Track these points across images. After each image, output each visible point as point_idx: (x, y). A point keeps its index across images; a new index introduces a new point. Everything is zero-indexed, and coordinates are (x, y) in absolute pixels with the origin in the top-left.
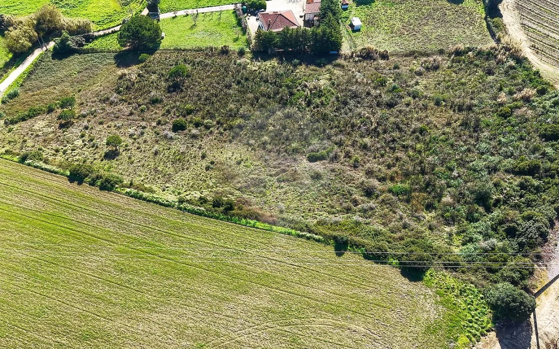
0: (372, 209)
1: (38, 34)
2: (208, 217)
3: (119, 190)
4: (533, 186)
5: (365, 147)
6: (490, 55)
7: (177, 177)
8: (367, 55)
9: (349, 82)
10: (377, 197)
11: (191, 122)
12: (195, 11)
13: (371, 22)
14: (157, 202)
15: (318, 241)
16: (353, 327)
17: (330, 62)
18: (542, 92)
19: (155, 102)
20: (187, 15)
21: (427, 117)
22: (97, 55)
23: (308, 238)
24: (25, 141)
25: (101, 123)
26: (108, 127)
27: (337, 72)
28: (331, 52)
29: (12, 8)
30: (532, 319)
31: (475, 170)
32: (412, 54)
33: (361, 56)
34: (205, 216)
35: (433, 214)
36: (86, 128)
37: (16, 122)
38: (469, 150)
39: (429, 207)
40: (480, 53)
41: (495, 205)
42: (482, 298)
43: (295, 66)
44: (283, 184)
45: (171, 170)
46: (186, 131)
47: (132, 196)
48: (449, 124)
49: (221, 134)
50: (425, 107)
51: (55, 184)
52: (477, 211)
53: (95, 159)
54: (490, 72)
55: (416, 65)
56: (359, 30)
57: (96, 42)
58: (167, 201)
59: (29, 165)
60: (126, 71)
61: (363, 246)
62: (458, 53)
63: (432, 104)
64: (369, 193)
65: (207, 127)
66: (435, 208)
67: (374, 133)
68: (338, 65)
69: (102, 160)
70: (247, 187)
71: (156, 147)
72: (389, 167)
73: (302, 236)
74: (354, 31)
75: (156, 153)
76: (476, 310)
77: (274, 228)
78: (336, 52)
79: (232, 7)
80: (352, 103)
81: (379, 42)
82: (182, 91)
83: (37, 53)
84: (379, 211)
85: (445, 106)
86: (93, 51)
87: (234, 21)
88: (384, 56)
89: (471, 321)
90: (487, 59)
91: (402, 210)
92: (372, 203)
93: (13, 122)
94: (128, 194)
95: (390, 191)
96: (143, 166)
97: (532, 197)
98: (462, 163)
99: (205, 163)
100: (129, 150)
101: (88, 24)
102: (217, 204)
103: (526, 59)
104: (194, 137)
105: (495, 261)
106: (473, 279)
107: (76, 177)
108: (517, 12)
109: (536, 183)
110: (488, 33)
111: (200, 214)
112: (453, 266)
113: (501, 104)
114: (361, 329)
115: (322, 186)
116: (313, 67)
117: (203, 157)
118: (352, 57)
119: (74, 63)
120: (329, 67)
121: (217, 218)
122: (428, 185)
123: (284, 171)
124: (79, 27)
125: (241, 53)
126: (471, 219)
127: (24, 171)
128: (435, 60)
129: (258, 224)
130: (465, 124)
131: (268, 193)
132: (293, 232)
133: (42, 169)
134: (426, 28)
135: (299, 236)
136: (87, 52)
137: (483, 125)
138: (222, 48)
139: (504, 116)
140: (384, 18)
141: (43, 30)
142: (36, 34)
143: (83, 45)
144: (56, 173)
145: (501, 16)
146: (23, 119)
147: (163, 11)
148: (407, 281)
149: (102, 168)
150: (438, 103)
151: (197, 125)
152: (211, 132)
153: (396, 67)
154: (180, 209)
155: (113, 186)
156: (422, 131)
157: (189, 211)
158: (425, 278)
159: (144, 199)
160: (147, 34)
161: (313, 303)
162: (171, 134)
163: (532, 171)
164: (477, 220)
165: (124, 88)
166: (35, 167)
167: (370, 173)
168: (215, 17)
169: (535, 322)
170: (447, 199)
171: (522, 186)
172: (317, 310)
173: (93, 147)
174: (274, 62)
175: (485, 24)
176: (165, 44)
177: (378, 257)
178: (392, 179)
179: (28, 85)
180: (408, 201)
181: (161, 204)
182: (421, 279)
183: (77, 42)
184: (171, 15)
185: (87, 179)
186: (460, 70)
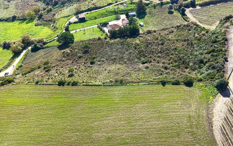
0: (169, 72)
1: (24, 45)
2: (115, 86)
3: (79, 84)
4: (215, 55)
5: (159, 57)
6: (188, 26)
7: (99, 77)
8: (149, 32)
9: (146, 40)
10: (169, 69)
11: (96, 61)
12: (83, 29)
13: (146, 23)
14: (95, 85)
15: (156, 84)
16: (177, 103)
17: (137, 36)
18: (207, 32)
19: (80, 57)
20: (81, 30)
21: (175, 45)
22: (50, 48)
23: (152, 84)
24: (34, 78)
25: (62, 67)
26: (65, 68)
27: (141, 38)
28: (136, 34)
29: (7, 39)
30: (228, 87)
31: (196, 55)
32: (163, 29)
33: (147, 33)
34: (114, 86)
35: (188, 69)
36: (57, 70)
37: (27, 74)
38: (192, 51)
39: (186, 68)
40: (184, 26)
41: (206, 63)
42: (212, 86)
43: (126, 39)
44: (136, 72)
45: (96, 76)
46: (96, 64)
47: (85, 85)
48: (183, 46)
49: (109, 62)
50: (174, 43)
51: (53, 88)
52: (201, 65)
53: (65, 78)
54: (190, 30)
55: (166, 32)
56: (143, 26)
57: (48, 44)
58: (99, 84)
59: (40, 84)
60: (65, 50)
61: (171, 82)
62: (178, 27)
63: (175, 41)
64: (166, 68)
65: (103, 61)
66: (188, 68)
67: (161, 52)
68: (141, 37)
69: (68, 78)
70: (125, 75)
71: (87, 70)
72: (169, 60)
73: (150, 84)
74: (141, 27)
75: (88, 72)
76: (212, 89)
77: (140, 84)
78: (138, 33)
79: (97, 25)
80: (150, 46)
81: (151, 28)
82: (89, 52)
83: (24, 52)
84: (171, 72)
85: (180, 41)
86: (48, 47)
87: (99, 30)
88: (155, 32)
89: (211, 93)
90: (187, 27)
91: (178, 70)
92: (168, 71)
93: (25, 74)
94: (83, 85)
95: (172, 66)
96: (85, 76)
97: (216, 58)
98: (191, 55)
99: (107, 71)
100: (77, 73)
101: (43, 39)
102: (116, 81)
103: (199, 25)
104: (100, 65)
105: (212, 76)
106: (208, 82)
107: (61, 84)
108: (191, 14)
109: (215, 54)
110: (184, 21)
111: (112, 86)
112: (200, 80)
113: (196, 38)
114: (179, 103)
115: (150, 70)
116: (132, 39)
117: (106, 70)
118: (144, 33)
119: (41, 52)
121: (118, 86)
122: (184, 62)
123: (135, 68)
124: (39, 40)
125: (106, 38)
126: (201, 68)
127: (38, 87)
128: (171, 30)
129: (133, 84)
130: (188, 44)
131: (132, 75)
132: (146, 83)
133: (46, 84)
134: (165, 22)
135: (149, 84)
136: (46, 48)
137: (193, 43)
138: (98, 38)
139: (199, 40)
140: (150, 22)
141: (26, 43)
142: (23, 45)
143: (43, 46)
144: (52, 84)
145: (187, 15)
146: (29, 72)
147: (71, 30)
148: (188, 88)
149: (68, 80)
150: (177, 41)
151: (99, 61)
152: (105, 62)
153: (160, 34)
154: (104, 86)
155: (77, 84)
156: (175, 49)
157: (108, 85)
158: (193, 85)
159: (90, 85)
160: (70, 37)
161: (162, 100)
162: (91, 65)
163: (213, 51)
164: (202, 68)
166: (43, 84)
167: (164, 63)
168: (91, 30)
169: (230, 88)
170: (191, 64)
171: (212, 55)
172: (164, 102)
173: (62, 75)
174: (118, 39)
175: (182, 18)
176: (76, 40)
177: (177, 83)
178: (172, 63)
179: (25, 62)
180: (179, 68)
181: (97, 86)
182: (192, 86)
183: (40, 45)
184: (75, 31)
185: (65, 84)
186: (180, 31)
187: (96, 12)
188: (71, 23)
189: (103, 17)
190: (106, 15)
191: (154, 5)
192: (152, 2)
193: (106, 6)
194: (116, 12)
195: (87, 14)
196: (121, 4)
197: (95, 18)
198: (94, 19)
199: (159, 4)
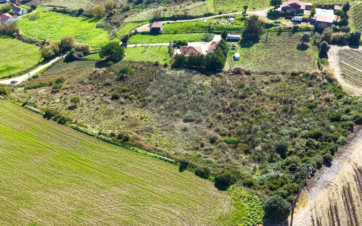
0: (211, 150)
1: (60, 49)
3: (68, 124)
4: (314, 145)
5: (220, 118)
6: (313, 77)
7: (103, 122)
8: (238, 72)
9: (222, 84)
10: (217, 144)
11: (123, 96)
12: (147, 45)
13: (247, 56)
14: (86, 133)
15: (171, 162)
16: (173, 211)
17: (214, 74)
18: (340, 97)
19: (108, 84)
20: (143, 46)
21: (263, 105)
22: (87, 62)
23: (166, 161)
24: (30, 97)
25: (74, 93)
26: (77, 95)
27: (217, 79)
28: (217, 69)
29: (53, 38)
30: (289, 218)
31: (282, 135)
32: (266, 73)
33: (234, 72)
34: (111, 143)
35: (248, 156)
36: (65, 94)
37: (30, 89)
38: (283, 124)
39: (247, 152)
40: (307, 75)
41: (289, 155)
42: (261, 205)
43: (194, 74)
44: (163, 132)
45: (101, 118)
46: (118, 100)
47: (74, 128)
48: (275, 110)
49: (138, 103)
50: (263, 100)
51: (35, 118)
52: (276, 157)
53: (62, 109)
54: (310, 85)
55: (266, 79)
56: (238, 60)
57: (89, 56)
58: (92, 133)
59: (26, 108)
60: (98, 69)
61: (196, 167)
62: (294, 74)
63: (268, 99)
64: (213, 141)
65: (131, 99)
66: (250, 153)
67: (227, 111)
68: (219, 76)
69: (66, 110)
70: (141, 131)
71: (98, 106)
72: (230, 129)
73: (162, 159)
74: (235, 60)
75: (97, 109)
76: (255, 211)
77: (148, 153)
78: (219, 69)
79: (168, 44)
80: (220, 94)
81: (248, 66)
82: (124, 81)
83: (57, 59)
84: (215, 151)
85: (276, 100)
86: (86, 60)
87: (167, 51)
88: (248, 73)
89: (249, 217)
90: (311, 79)
91: (230, 153)
92: (212, 147)
93: (28, 88)
94: (72, 127)
95: (225, 141)
96: (87, 114)
97: (313, 151)
98: (276, 131)
99: (122, 117)
100: (83, 106)
101: (88, 47)
102: (120, 137)
103: (336, 80)
104: (122, 103)
105: (275, 184)
106: (259, 193)
107: (48, 115)
108: (338, 57)
109: (316, 143)
110: (317, 66)
111: (108, 142)
112: (249, 185)
113: (311, 102)
114: (178, 213)
115: (186, 135)
116: (204, 76)
117: (123, 113)
118: (228, 72)
119: (73, 65)
120: (213, 76)
121: (117, 145)
122: (250, 139)
123: (167, 125)
124: (83, 48)
125: (166, 66)
126: (271, 161)
127: (22, 111)
128: (277, 77)
129: (140, 151)
130: (285, 111)
131: (153, 135)
132: (158, 156)
133: (32, 110)
134: (279, 61)
135: (160, 159)
136: (83, 60)
137: (295, 111)
138: (155, 62)
139: (311, 107)
140: (255, 55)
141: (63, 47)
142: (58, 49)
143: (82, 57)
144: (38, 113)
145: (327, 58)
146: (35, 88)
147: (130, 43)
148: (217, 190)
149: (64, 113)
150: (272, 99)
151: (126, 97)
152: (132, 102)
153: (254, 79)
154: (98, 138)
155: (65, 122)
156: (256, 112)
157: (102, 139)
158: (228, 189)
159: (80, 131)
160: (115, 51)
161: (155, 196)
162: (110, 101)
163: (317, 136)
164: (274, 162)
165: (94, 77)
166: (29, 109)
167: (217, 131)
168: (157, 48)
169: (291, 223)
170: (259, 148)
171: (308, 144)
172: (155, 200)
173: (64, 103)
174: (183, 72)
175: (316, 62)
176: (125, 59)
177: (203, 174)
178: (230, 135)
179: (46, 73)
180: (235, 148)
181: (88, 134)
182: (226, 190)
183: (79, 55)
184: (134, 45)
185: (53, 117)
186: (292, 83)
187: (181, 23)
188: (138, 33)
189: (187, 33)
190: (194, 30)
191: (280, 28)
192: (279, 23)
193: (200, 17)
194: (210, 29)
195: (168, 23)
196: (226, 17)
197: (176, 32)
198: (172, 34)
199: (290, 28)
